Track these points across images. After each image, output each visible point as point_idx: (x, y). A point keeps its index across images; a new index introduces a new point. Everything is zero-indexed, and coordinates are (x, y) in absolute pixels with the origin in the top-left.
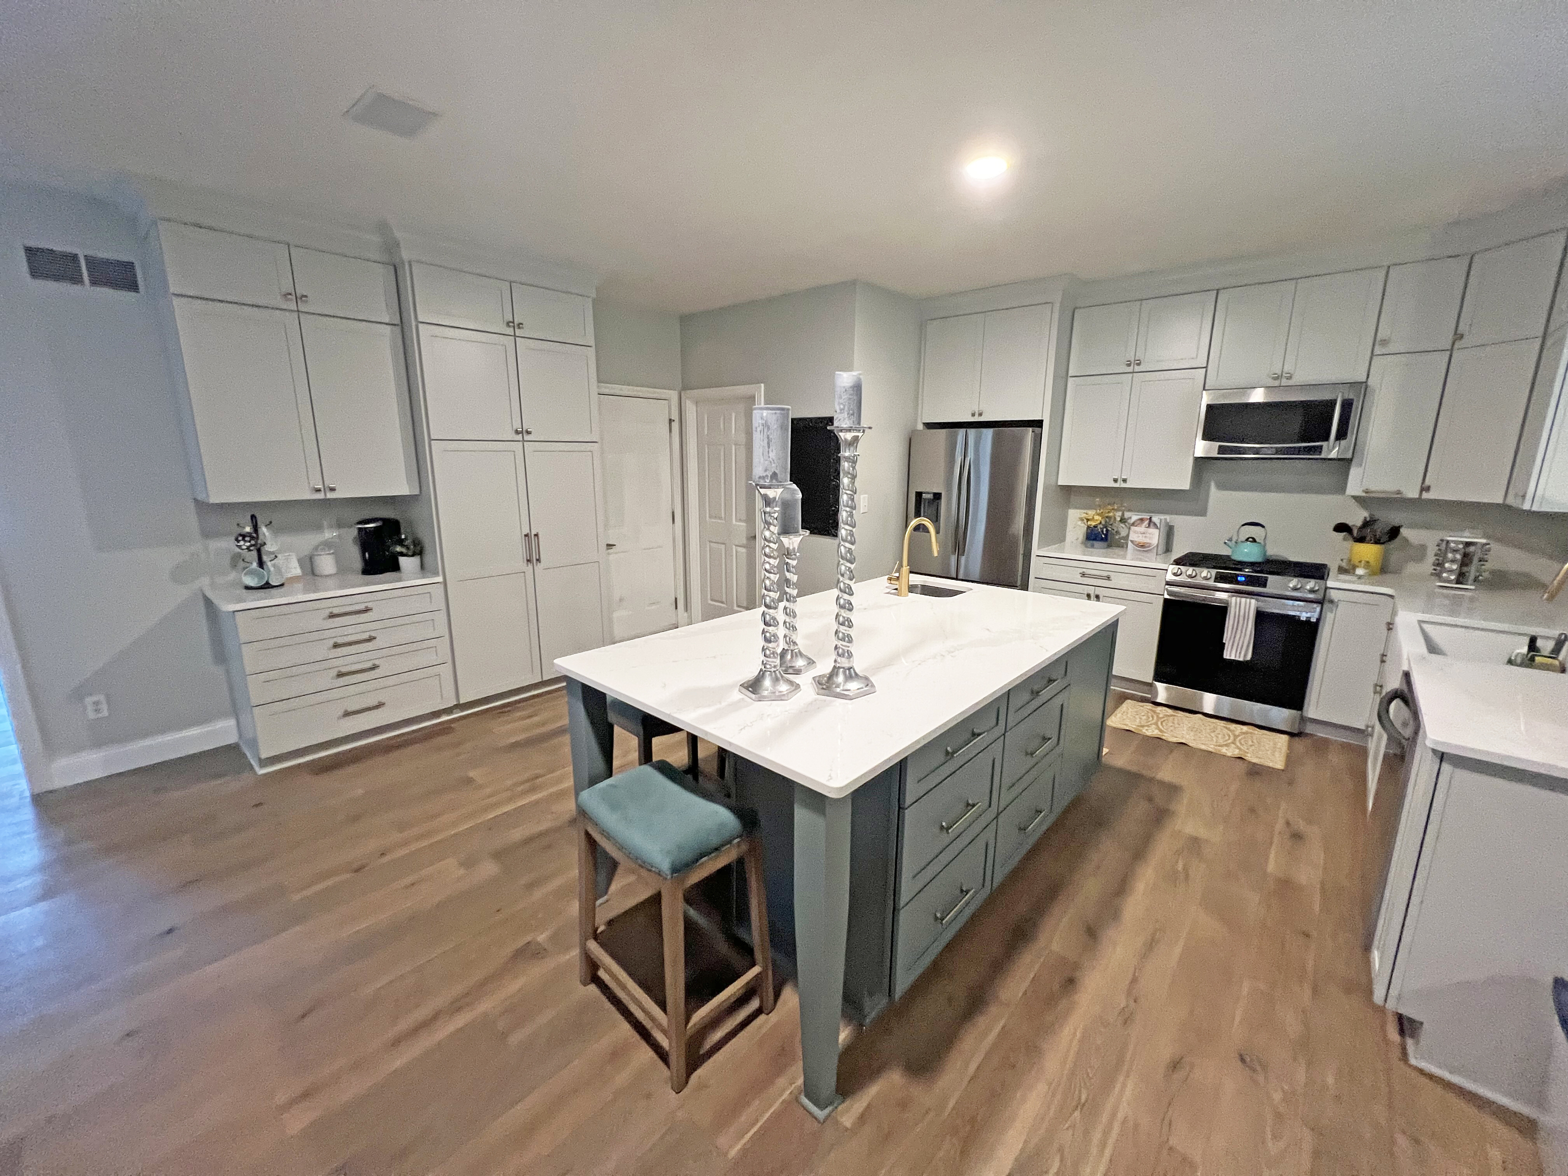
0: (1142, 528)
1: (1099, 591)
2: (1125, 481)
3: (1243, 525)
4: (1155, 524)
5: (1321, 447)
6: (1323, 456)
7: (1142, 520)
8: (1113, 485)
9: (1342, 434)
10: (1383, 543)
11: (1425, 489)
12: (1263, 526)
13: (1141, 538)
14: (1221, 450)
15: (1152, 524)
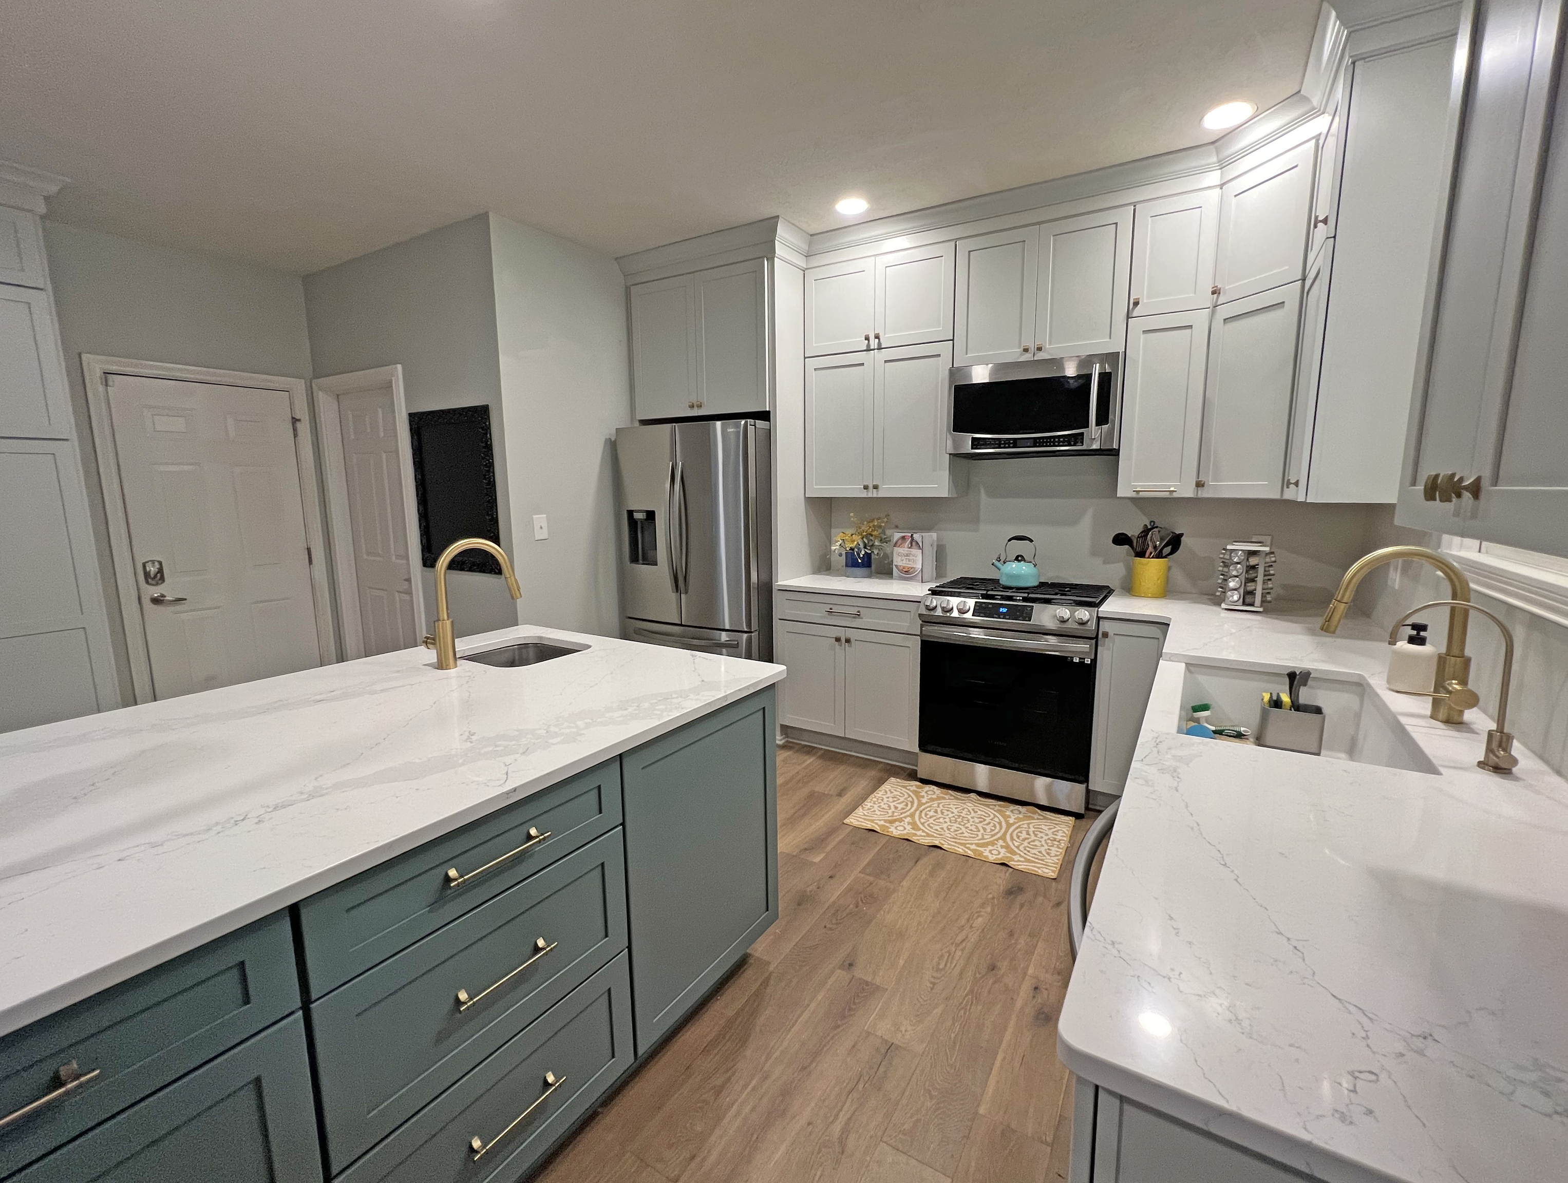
0: (903, 550)
1: (850, 633)
2: (876, 487)
3: (1010, 540)
4: (917, 543)
5: (1082, 434)
6: (1084, 447)
7: (903, 538)
8: (864, 494)
9: (1102, 418)
10: (1165, 557)
11: (1200, 485)
12: (1031, 541)
13: (904, 562)
14: (976, 443)
15: (914, 544)
